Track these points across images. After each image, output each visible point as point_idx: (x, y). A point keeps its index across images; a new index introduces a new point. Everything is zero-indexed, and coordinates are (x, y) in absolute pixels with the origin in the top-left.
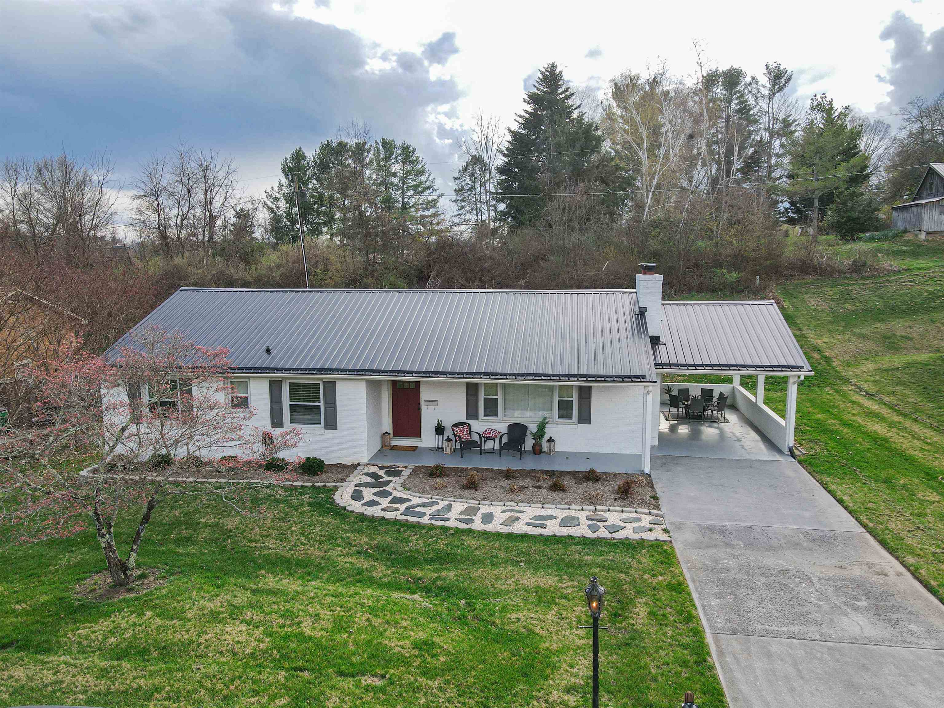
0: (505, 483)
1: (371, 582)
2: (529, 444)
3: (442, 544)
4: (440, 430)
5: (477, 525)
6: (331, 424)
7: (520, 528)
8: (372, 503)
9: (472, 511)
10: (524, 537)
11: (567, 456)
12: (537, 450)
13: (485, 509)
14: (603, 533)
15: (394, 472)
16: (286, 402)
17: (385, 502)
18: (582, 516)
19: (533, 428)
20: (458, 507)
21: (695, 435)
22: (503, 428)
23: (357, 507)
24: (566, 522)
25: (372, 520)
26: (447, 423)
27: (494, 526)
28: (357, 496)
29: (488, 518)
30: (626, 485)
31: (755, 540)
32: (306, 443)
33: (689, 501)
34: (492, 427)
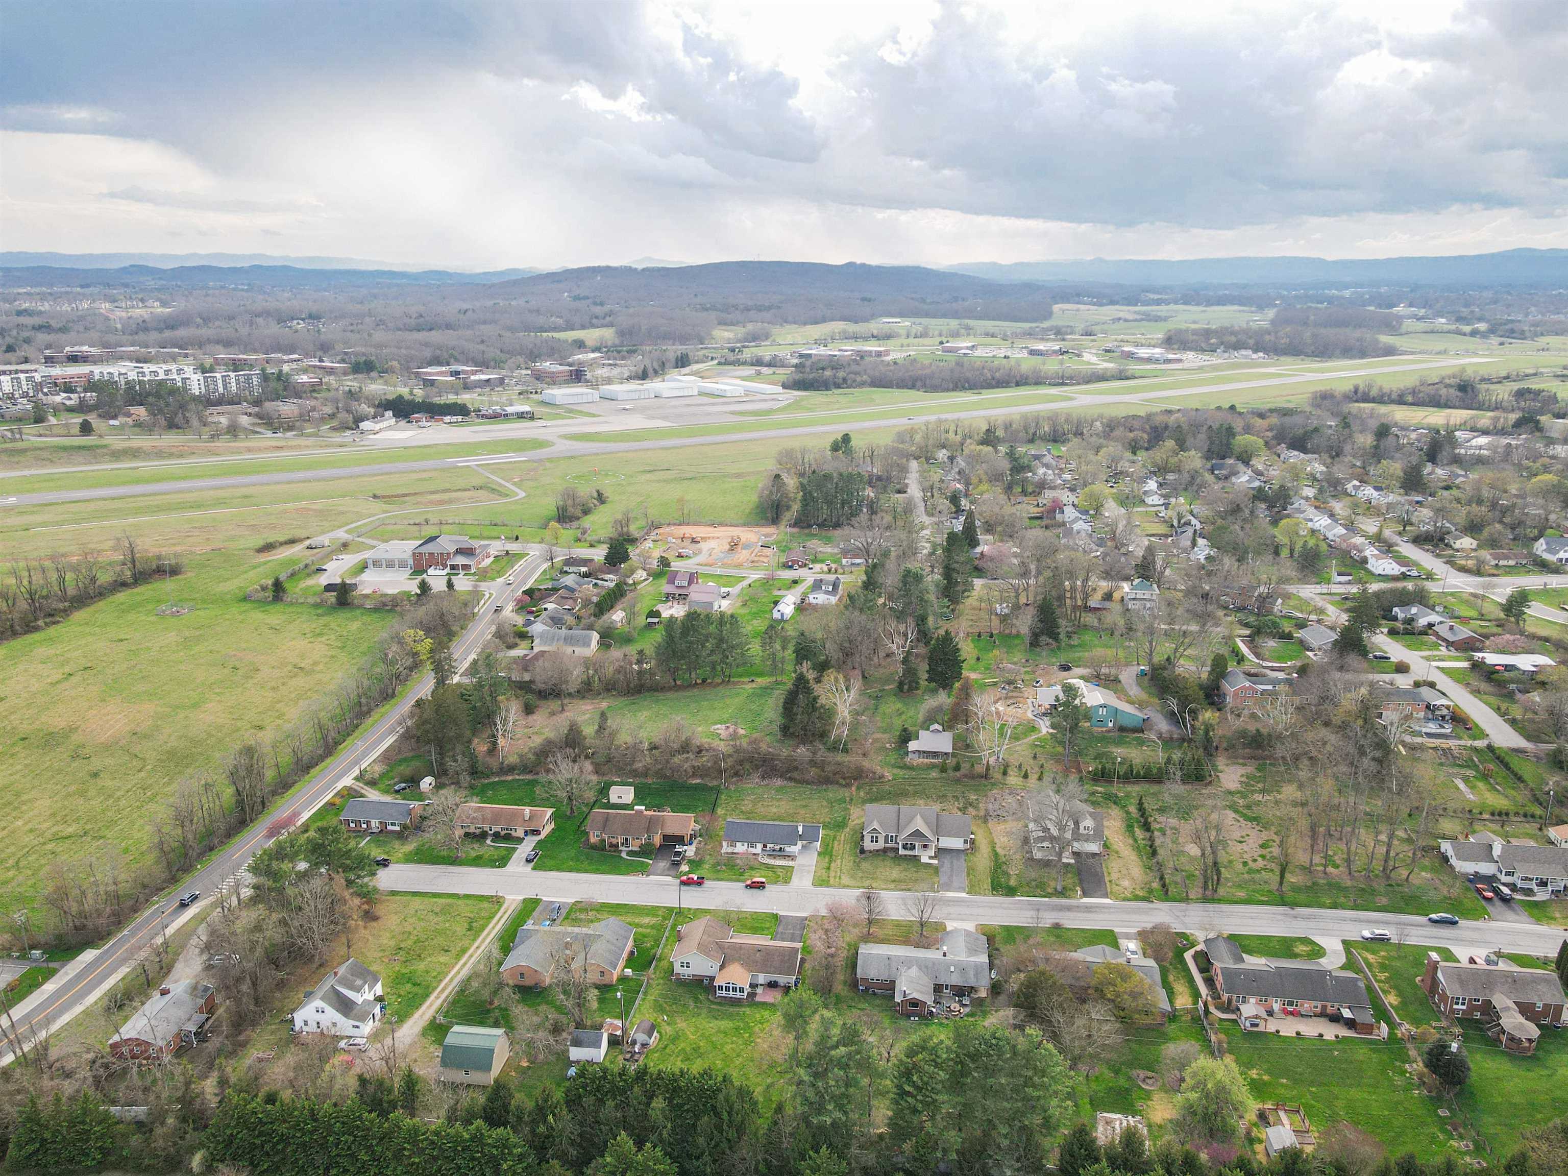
0: (778, 857)
1: (766, 870)
2: (782, 850)
3: (772, 866)
4: (770, 848)
6: (756, 848)
8: (763, 861)
10: (780, 865)
11: (788, 852)
13: (776, 861)
14: (789, 865)
15: (765, 855)
16: (750, 845)
17: (765, 860)
18: (787, 863)
19: (783, 848)
20: (773, 861)
21: (809, 846)
22: (779, 847)
24: (785, 864)
25: (764, 863)
28: (761, 859)
29: (776, 863)
30: (792, 857)
31: (803, 865)
32: (753, 851)
33: (800, 860)
34: (777, 847)
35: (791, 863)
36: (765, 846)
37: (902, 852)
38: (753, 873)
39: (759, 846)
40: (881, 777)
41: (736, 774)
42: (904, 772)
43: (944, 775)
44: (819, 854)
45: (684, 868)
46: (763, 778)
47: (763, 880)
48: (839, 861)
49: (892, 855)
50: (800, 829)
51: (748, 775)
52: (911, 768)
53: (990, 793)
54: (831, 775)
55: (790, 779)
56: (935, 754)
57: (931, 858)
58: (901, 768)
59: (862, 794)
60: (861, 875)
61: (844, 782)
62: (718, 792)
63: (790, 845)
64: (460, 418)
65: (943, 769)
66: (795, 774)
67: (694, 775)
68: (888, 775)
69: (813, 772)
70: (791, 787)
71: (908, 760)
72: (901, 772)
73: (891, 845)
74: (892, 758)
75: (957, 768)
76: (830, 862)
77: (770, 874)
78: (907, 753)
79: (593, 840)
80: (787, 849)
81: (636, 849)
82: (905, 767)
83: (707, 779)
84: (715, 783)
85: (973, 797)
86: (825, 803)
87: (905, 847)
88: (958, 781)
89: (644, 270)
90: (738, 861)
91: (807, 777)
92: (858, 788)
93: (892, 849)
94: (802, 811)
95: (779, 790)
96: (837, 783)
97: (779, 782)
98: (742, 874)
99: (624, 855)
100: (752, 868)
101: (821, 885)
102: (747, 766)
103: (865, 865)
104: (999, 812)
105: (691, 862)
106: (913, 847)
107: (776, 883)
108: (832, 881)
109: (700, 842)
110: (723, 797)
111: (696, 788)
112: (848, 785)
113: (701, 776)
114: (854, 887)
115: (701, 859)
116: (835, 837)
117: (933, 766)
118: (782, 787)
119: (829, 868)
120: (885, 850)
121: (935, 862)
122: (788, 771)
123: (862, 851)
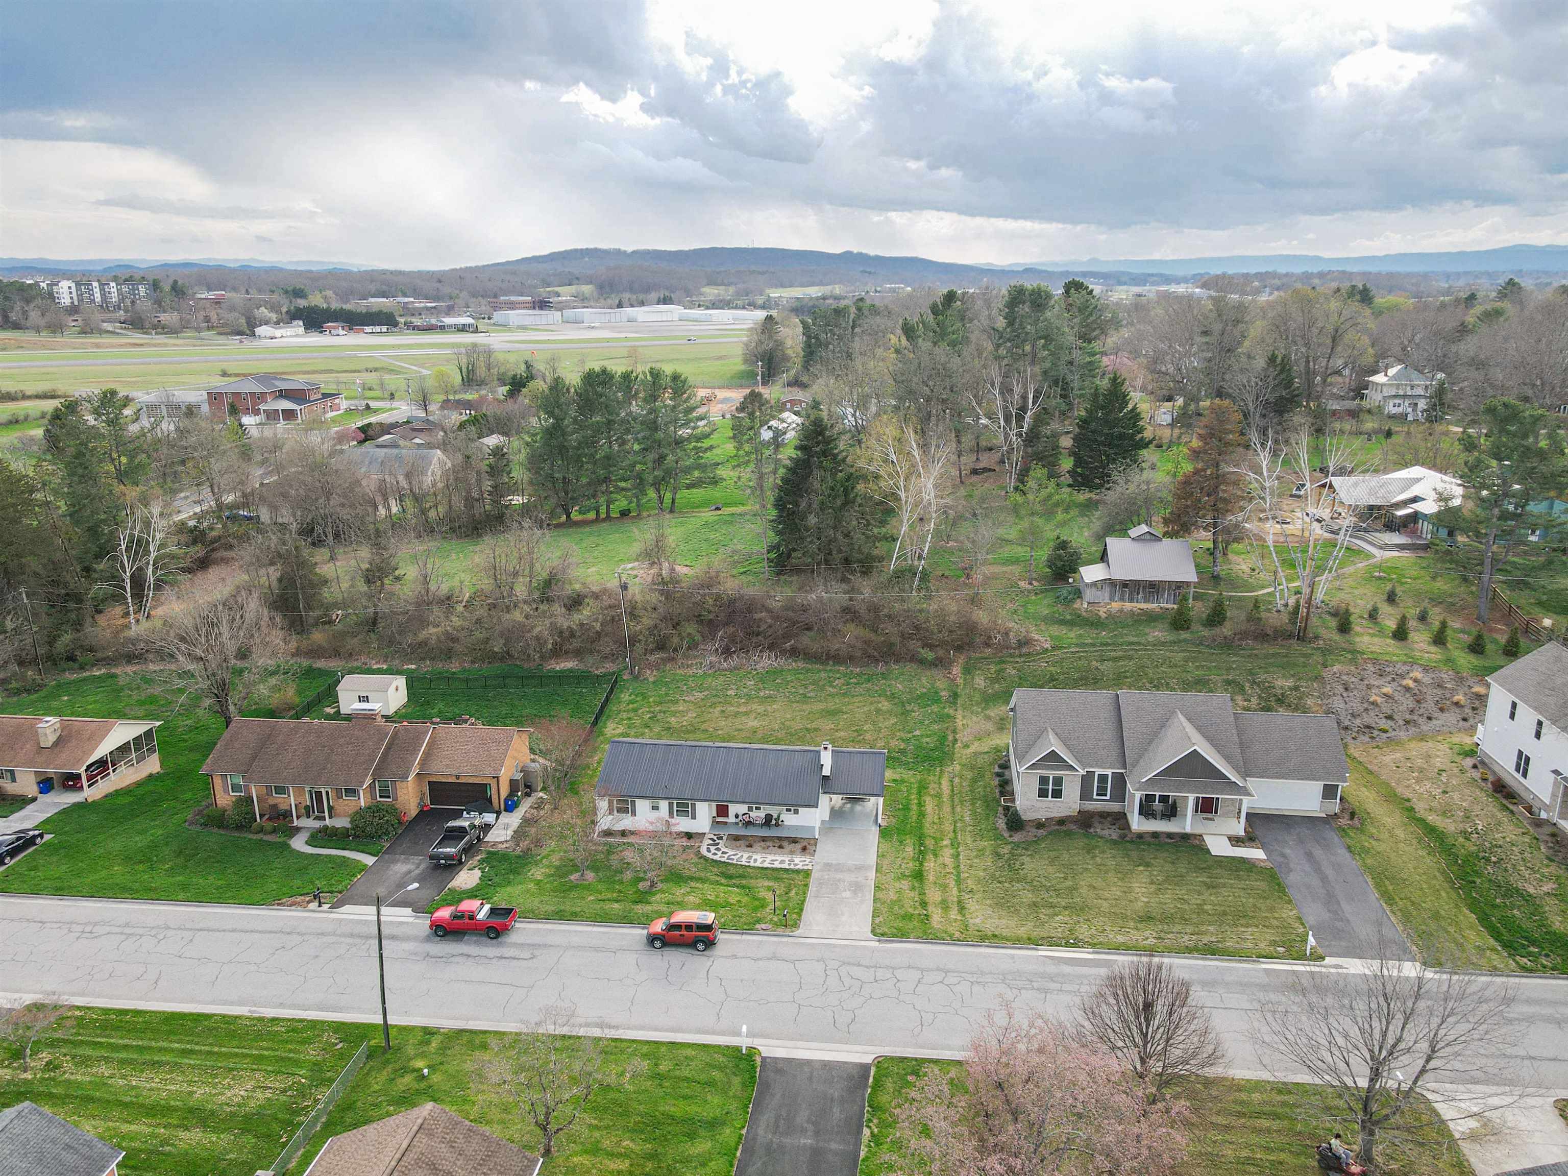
0: (762, 844)
1: (722, 884)
2: (774, 822)
3: (741, 871)
4: (737, 816)
5: (752, 864)
6: (694, 817)
7: (766, 865)
8: (715, 854)
9: (750, 857)
10: (766, 868)
11: (790, 827)
12: (777, 825)
13: (755, 857)
14: (792, 867)
15: (720, 838)
16: (675, 809)
17: (719, 853)
18: (787, 859)
19: (775, 816)
20: (746, 855)
21: (852, 809)
22: (763, 815)
23: (709, 855)
24: (782, 862)
25: (716, 861)
26: (740, 813)
27: (758, 864)
28: (709, 850)
29: (755, 860)
30: (806, 845)
31: (839, 868)
32: (683, 824)
33: (826, 852)
34: (758, 815)
35: (799, 861)
36: (722, 811)
37: (1137, 823)
38: (680, 891)
39: (705, 812)
40: (1021, 644)
41: (661, 646)
42: (1077, 631)
43: (1184, 635)
44: (885, 833)
45: (467, 878)
46: (727, 652)
47: (709, 917)
48: (947, 855)
49: (1113, 833)
50: (826, 759)
51: (693, 646)
52: (1094, 623)
53: (1326, 674)
54: (896, 639)
55: (794, 653)
56: (1152, 588)
57: (1236, 841)
58: (1070, 624)
59: (980, 681)
60: (1028, 896)
61: (930, 656)
62: (615, 684)
63: (793, 807)
64: (384, 329)
65: (1180, 622)
66: (806, 640)
67: (558, 652)
68: (1042, 638)
69: (852, 633)
70: (797, 671)
71: (1082, 606)
72: (1071, 635)
73: (1097, 805)
74: (1043, 606)
75: (1216, 617)
76: (920, 857)
77: (734, 895)
78: (1078, 594)
79: (224, 799)
80: (789, 819)
81: (341, 823)
82: (1078, 621)
83: (590, 660)
84: (610, 667)
85: (1283, 683)
86: (885, 705)
87: (1146, 811)
88: (1227, 645)
89: (634, 252)
90: (630, 855)
91: (835, 645)
92: (968, 670)
93: (1103, 815)
94: (827, 725)
95: (766, 677)
96: (914, 659)
97: (766, 662)
98: (642, 898)
99: (299, 844)
100: (677, 877)
101: (901, 935)
102: (690, 628)
103: (1030, 865)
104: (1368, 719)
105: (495, 858)
106: (1171, 811)
107: (749, 927)
108: (936, 918)
109: (539, 806)
110: (625, 697)
111: (562, 678)
112: (940, 663)
113: (578, 653)
114: (1017, 942)
115: (527, 852)
116: (922, 788)
117: (1151, 618)
118: (774, 673)
119: (919, 876)
120: (1085, 820)
121: (1256, 854)
122: (787, 636)
123: (1015, 823)
